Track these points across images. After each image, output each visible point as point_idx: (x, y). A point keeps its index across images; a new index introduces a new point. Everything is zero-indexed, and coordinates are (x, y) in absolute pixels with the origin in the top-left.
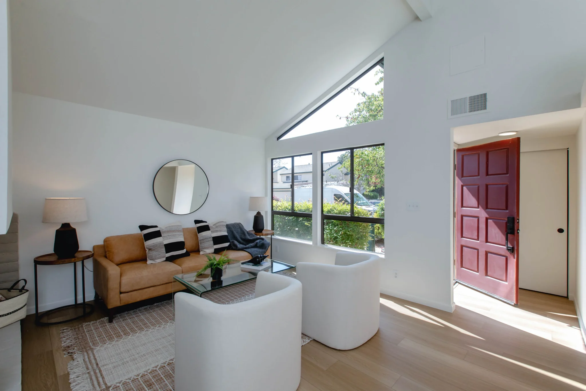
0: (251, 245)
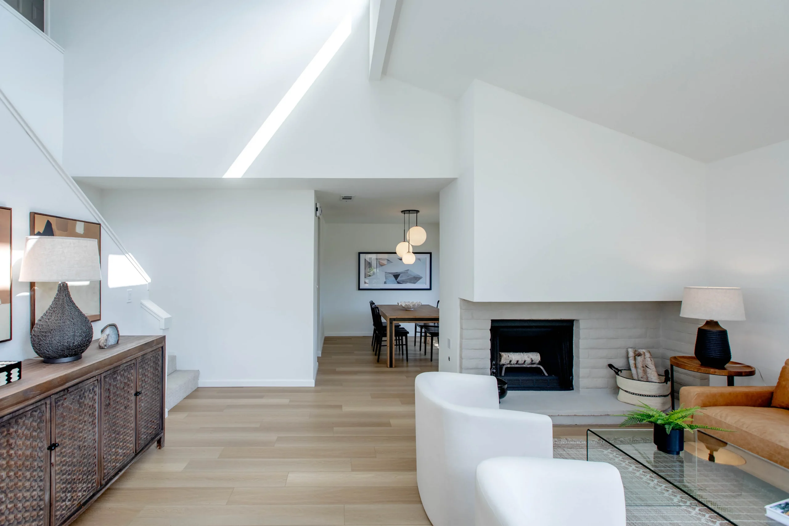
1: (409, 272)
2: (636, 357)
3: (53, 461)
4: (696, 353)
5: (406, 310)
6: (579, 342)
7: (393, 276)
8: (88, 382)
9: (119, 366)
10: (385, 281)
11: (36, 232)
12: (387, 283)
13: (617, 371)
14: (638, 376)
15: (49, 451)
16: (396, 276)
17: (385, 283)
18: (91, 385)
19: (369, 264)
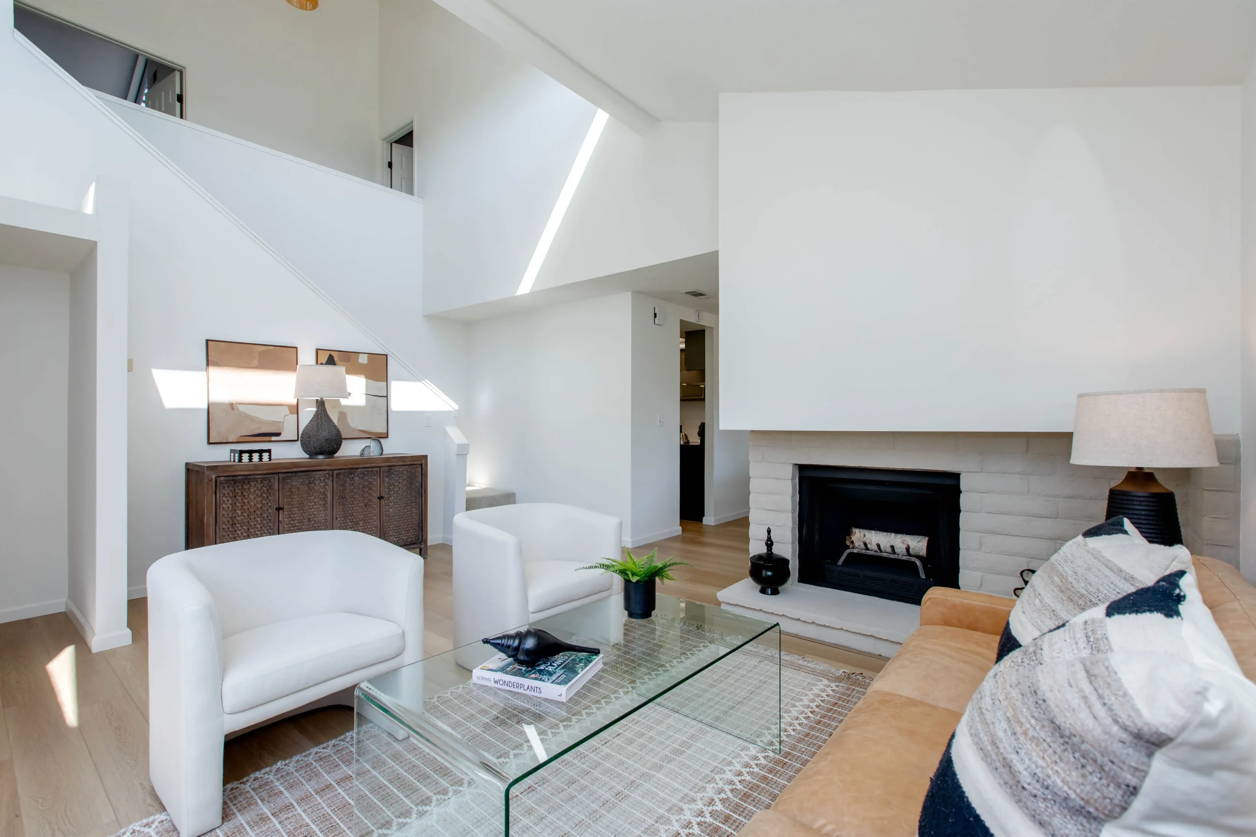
3: (280, 519)
8: (319, 473)
9: (357, 469)
11: (319, 363)
15: (277, 512)
18: (323, 477)
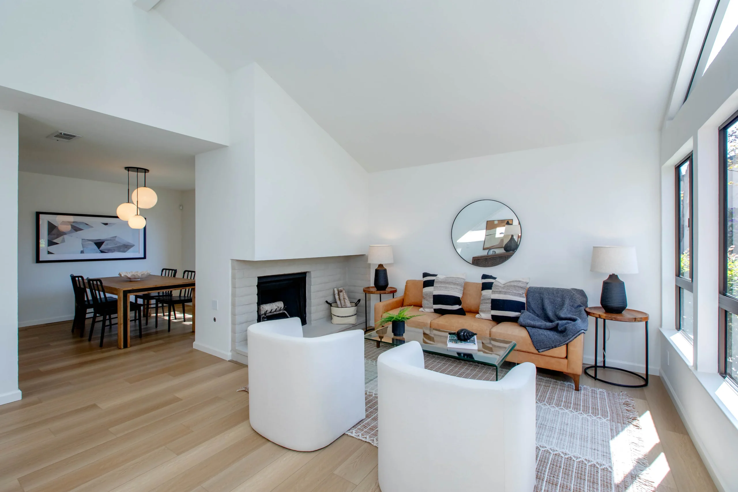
0: (545, 324)
1: (117, 239)
2: (340, 293)
4: (375, 285)
5: (131, 281)
6: (310, 287)
7: (94, 244)
10: (82, 250)
12: (84, 252)
13: (330, 304)
14: (341, 305)
16: (99, 244)
17: (82, 252)
19: (52, 227)
